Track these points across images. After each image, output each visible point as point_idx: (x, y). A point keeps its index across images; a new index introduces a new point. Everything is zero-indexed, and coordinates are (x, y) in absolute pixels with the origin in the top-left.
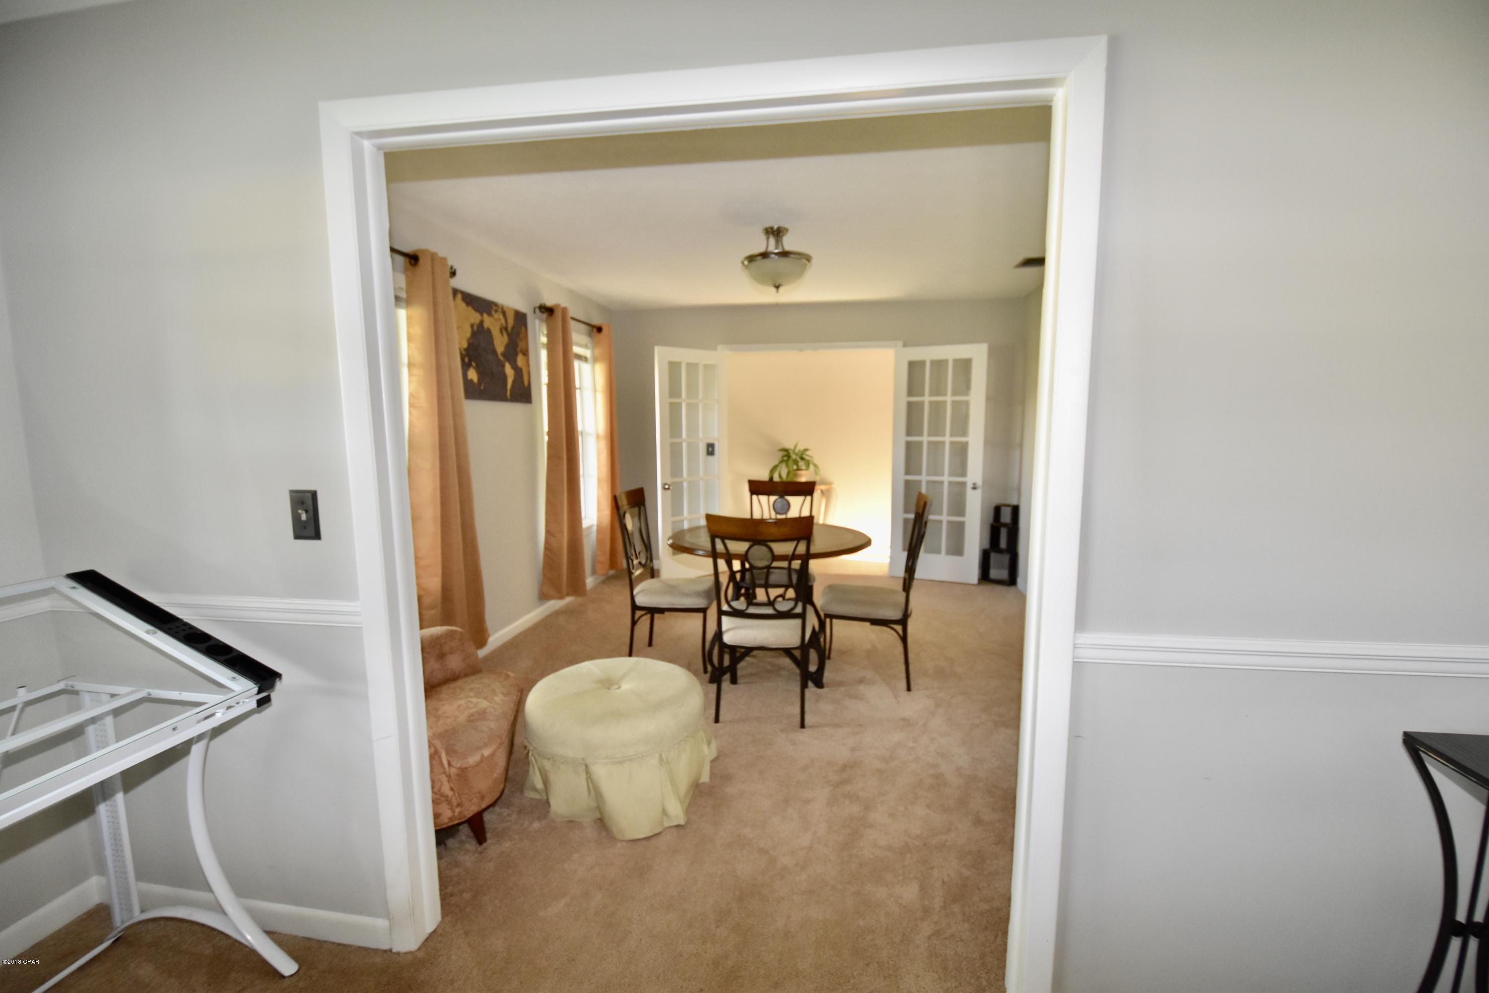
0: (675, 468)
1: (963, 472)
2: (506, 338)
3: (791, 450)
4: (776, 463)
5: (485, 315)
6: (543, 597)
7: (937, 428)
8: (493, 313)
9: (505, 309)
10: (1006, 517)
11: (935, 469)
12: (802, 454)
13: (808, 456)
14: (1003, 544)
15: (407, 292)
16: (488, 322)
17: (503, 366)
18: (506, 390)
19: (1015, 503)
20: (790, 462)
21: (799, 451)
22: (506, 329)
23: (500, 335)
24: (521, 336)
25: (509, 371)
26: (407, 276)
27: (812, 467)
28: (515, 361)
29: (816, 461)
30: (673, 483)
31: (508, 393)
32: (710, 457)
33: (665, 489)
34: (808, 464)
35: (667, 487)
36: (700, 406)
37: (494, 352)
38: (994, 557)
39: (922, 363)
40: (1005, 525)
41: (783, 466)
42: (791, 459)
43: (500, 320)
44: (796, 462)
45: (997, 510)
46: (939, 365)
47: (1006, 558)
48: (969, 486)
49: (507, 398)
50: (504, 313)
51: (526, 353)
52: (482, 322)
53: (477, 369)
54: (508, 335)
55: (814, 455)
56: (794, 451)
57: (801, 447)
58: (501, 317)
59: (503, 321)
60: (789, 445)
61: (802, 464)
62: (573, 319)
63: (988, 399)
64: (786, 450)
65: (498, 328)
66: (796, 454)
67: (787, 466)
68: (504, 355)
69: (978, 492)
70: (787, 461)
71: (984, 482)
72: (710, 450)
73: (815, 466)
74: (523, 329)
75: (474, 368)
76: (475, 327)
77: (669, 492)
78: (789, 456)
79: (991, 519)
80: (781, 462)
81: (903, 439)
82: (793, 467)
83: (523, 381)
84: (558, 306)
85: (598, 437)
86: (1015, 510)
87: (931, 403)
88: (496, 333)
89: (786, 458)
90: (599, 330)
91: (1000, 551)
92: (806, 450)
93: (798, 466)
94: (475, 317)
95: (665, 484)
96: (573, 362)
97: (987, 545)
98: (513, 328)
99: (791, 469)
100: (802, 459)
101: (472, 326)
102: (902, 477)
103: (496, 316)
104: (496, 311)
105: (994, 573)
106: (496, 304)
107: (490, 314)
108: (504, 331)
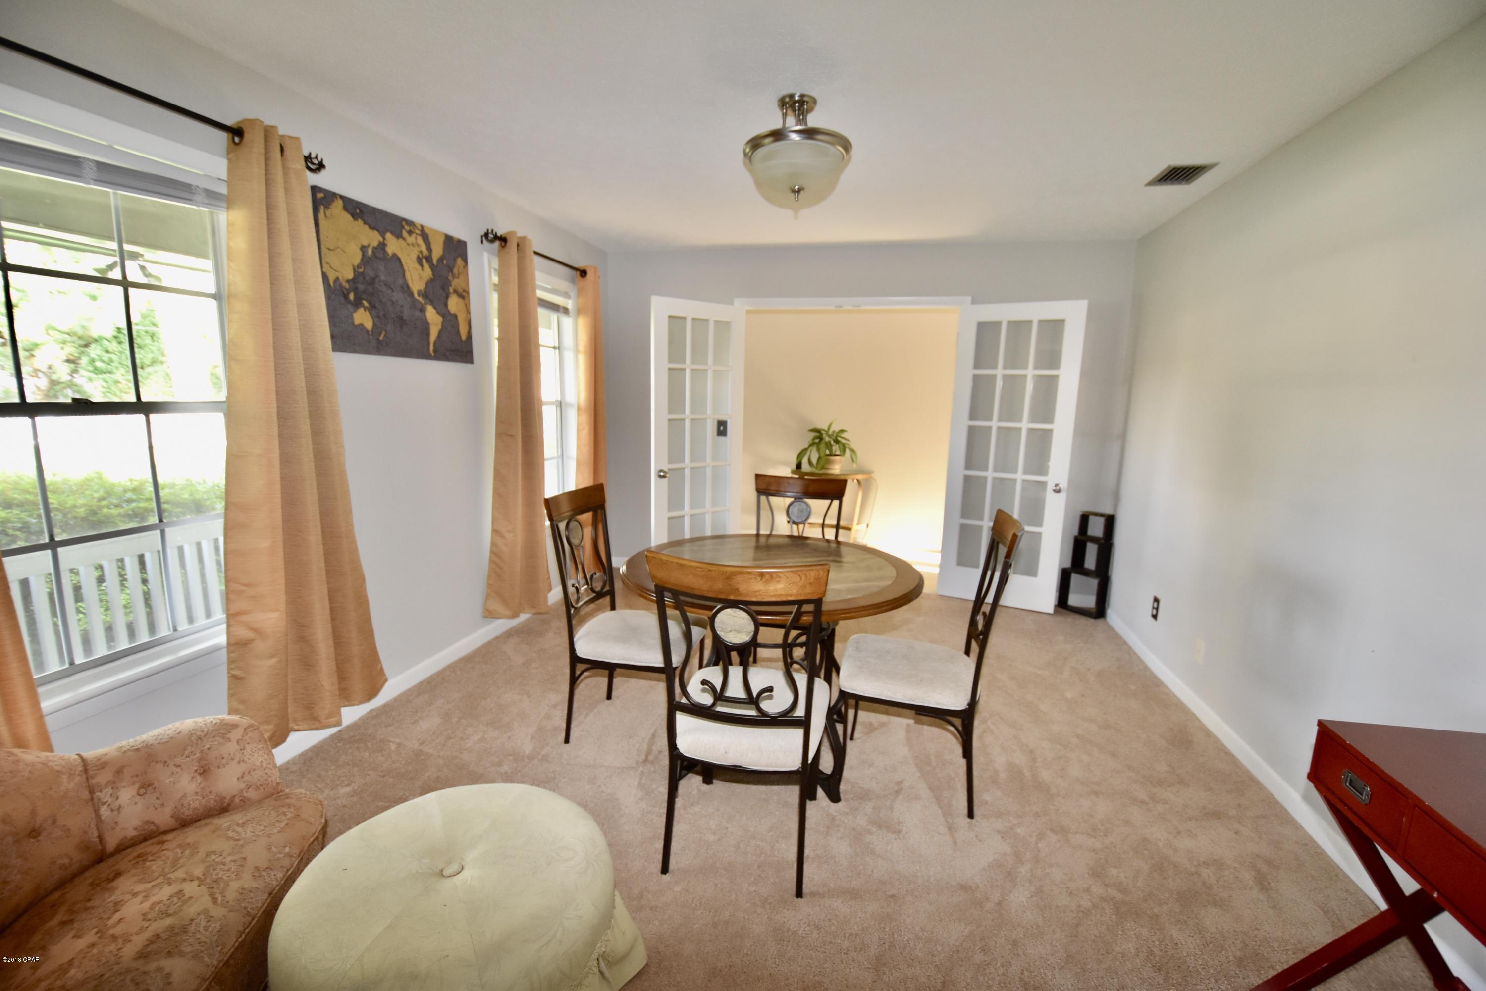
0: (675, 451)
1: (1042, 469)
2: (427, 272)
3: (824, 430)
4: (806, 446)
5: (388, 236)
6: (489, 614)
7: (1011, 412)
8: (405, 234)
9: (426, 230)
10: (1096, 528)
11: (1006, 463)
12: (836, 437)
13: (843, 438)
14: (1090, 562)
15: (229, 182)
16: (393, 246)
17: (423, 310)
18: (429, 344)
19: (1108, 511)
20: (822, 446)
21: (834, 432)
22: (429, 259)
23: (419, 268)
24: (455, 271)
25: (432, 315)
26: (230, 160)
27: (848, 452)
28: (446, 305)
29: (853, 446)
30: (670, 470)
31: (431, 347)
32: (722, 438)
33: (660, 477)
34: (843, 448)
35: (662, 474)
36: (710, 374)
37: (406, 289)
38: (1075, 578)
39: (998, 324)
40: (1094, 540)
41: (814, 449)
42: (823, 442)
43: (418, 245)
44: (829, 446)
45: (1084, 519)
46: (1019, 328)
47: (1094, 583)
48: (1050, 487)
49: (430, 355)
50: (425, 236)
51: (464, 295)
52: (382, 245)
53: (372, 308)
54: (432, 267)
55: (852, 438)
56: (827, 432)
57: (835, 428)
58: (420, 241)
59: (423, 248)
60: (823, 426)
61: (836, 448)
62: (536, 253)
63: (1083, 374)
64: (818, 431)
65: (414, 257)
66: (829, 436)
67: (818, 450)
68: (425, 294)
69: (1062, 497)
70: (818, 444)
71: (1070, 482)
72: (722, 428)
73: (852, 451)
74: (459, 261)
75: (365, 308)
76: (370, 252)
77: (665, 481)
78: (821, 438)
79: (1075, 532)
80: (811, 445)
81: (965, 422)
82: (825, 451)
83: (458, 333)
84: (513, 233)
85: (579, 409)
86: (1110, 521)
87: (1005, 377)
88: (409, 260)
89: (817, 441)
90: (583, 273)
91: (1086, 573)
92: (842, 431)
93: (831, 450)
94: (372, 238)
95: (661, 471)
96: (536, 311)
97: (1068, 564)
98: (441, 260)
99: (822, 455)
100: (837, 442)
101: (363, 248)
102: (961, 472)
103: (411, 239)
104: (410, 233)
105: (1074, 600)
106: (410, 223)
107: (399, 236)
108: (424, 261)
